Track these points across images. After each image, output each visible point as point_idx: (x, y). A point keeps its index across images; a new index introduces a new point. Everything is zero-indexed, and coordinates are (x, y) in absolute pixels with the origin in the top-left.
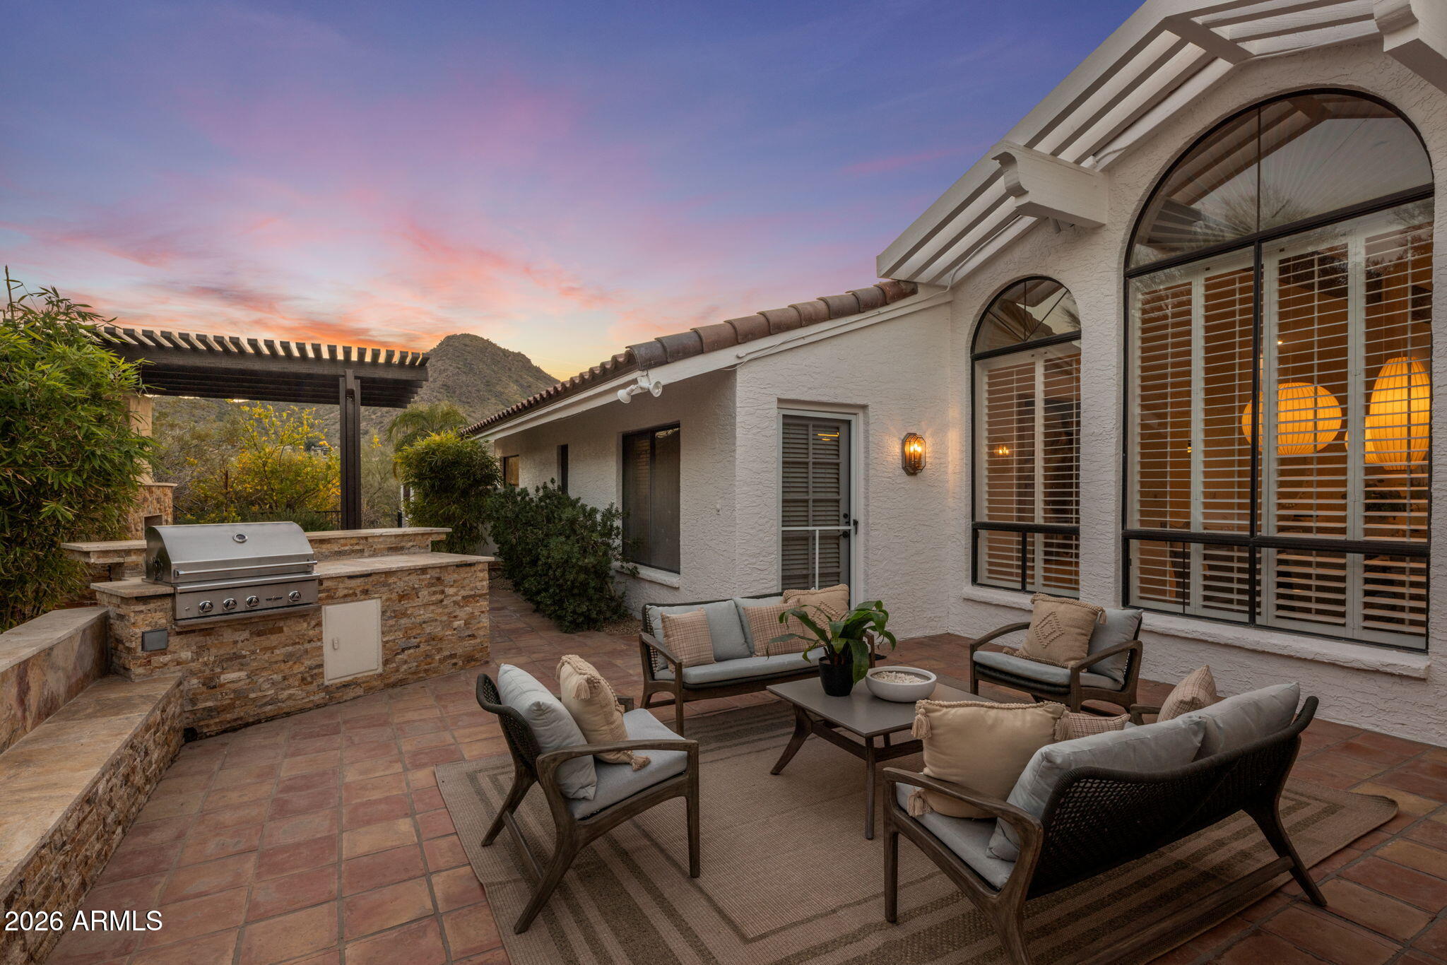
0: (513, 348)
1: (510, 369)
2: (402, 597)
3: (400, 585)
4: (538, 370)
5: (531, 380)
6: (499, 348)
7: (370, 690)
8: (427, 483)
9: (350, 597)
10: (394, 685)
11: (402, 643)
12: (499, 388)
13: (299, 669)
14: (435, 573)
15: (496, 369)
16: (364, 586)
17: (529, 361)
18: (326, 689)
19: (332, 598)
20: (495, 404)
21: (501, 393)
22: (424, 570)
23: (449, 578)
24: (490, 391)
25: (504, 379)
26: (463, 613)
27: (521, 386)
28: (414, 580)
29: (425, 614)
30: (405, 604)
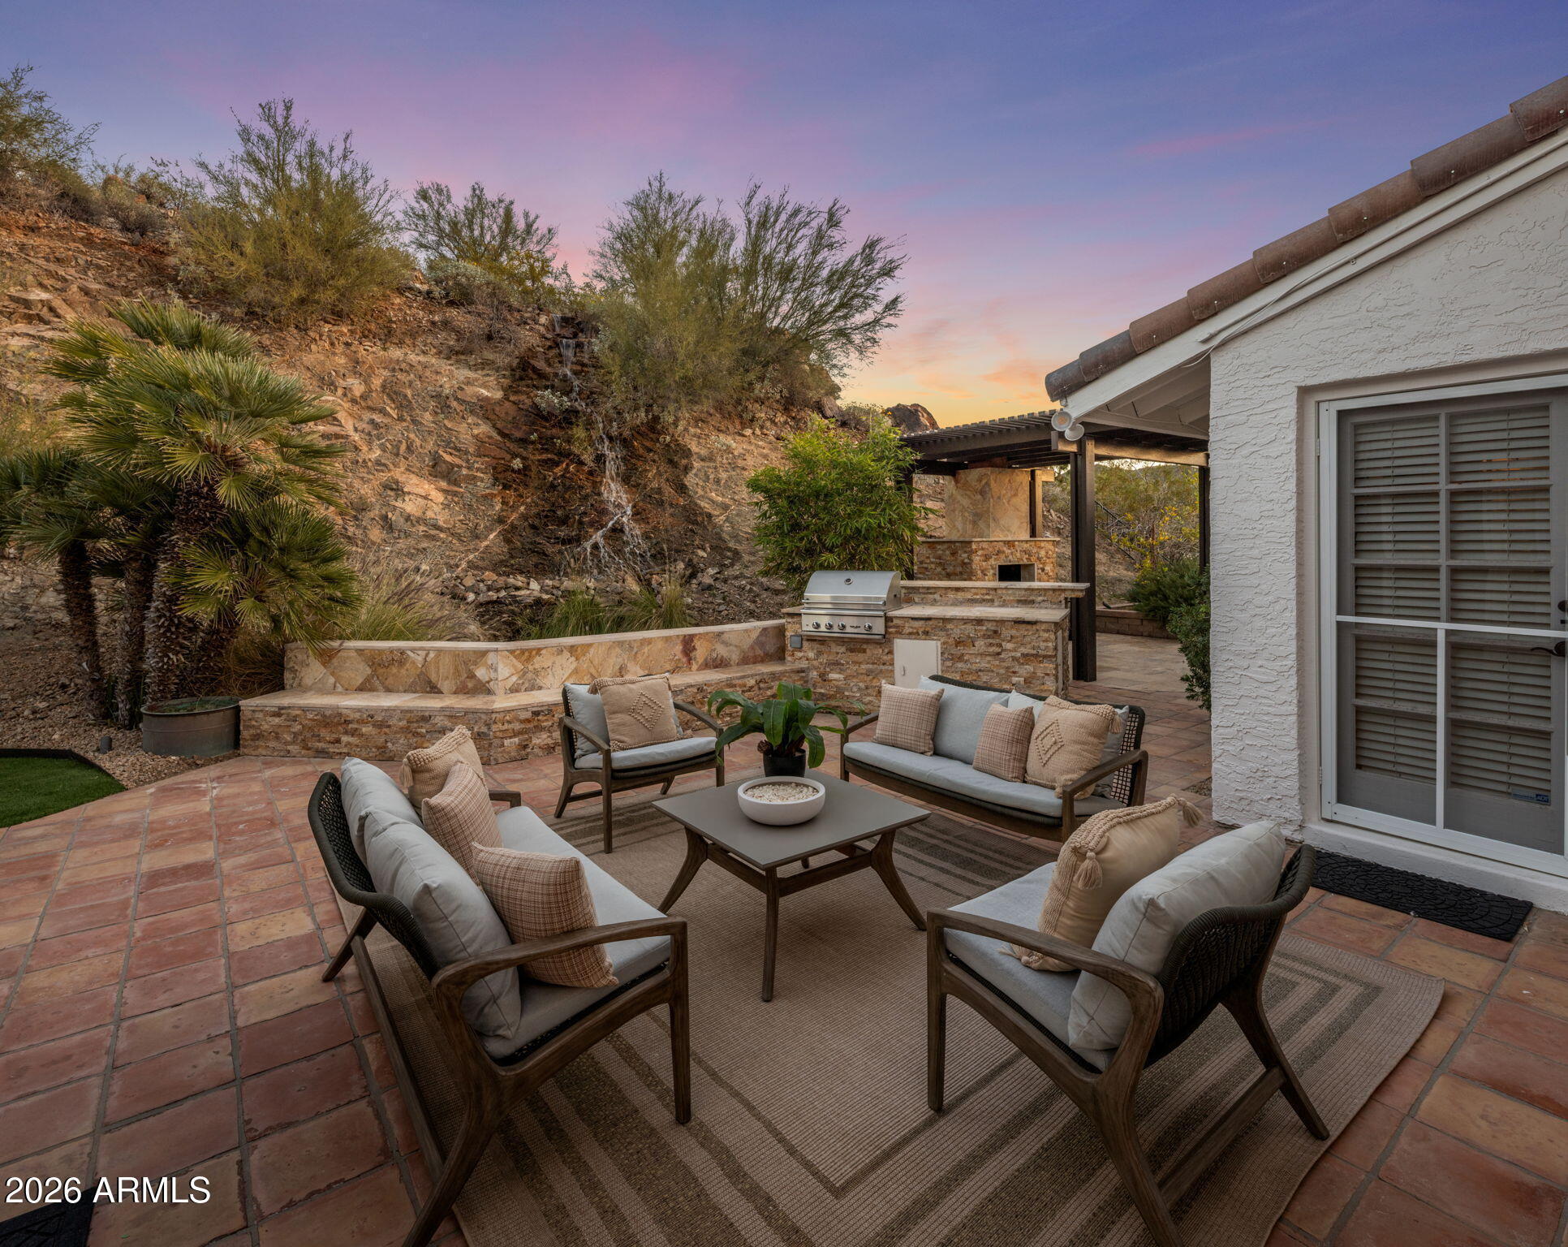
2: (958, 643)
3: (957, 631)
9: (915, 635)
16: (925, 627)
19: (900, 633)
22: (979, 621)
26: (1023, 670)
28: (970, 629)
29: (981, 663)
30: (961, 649)
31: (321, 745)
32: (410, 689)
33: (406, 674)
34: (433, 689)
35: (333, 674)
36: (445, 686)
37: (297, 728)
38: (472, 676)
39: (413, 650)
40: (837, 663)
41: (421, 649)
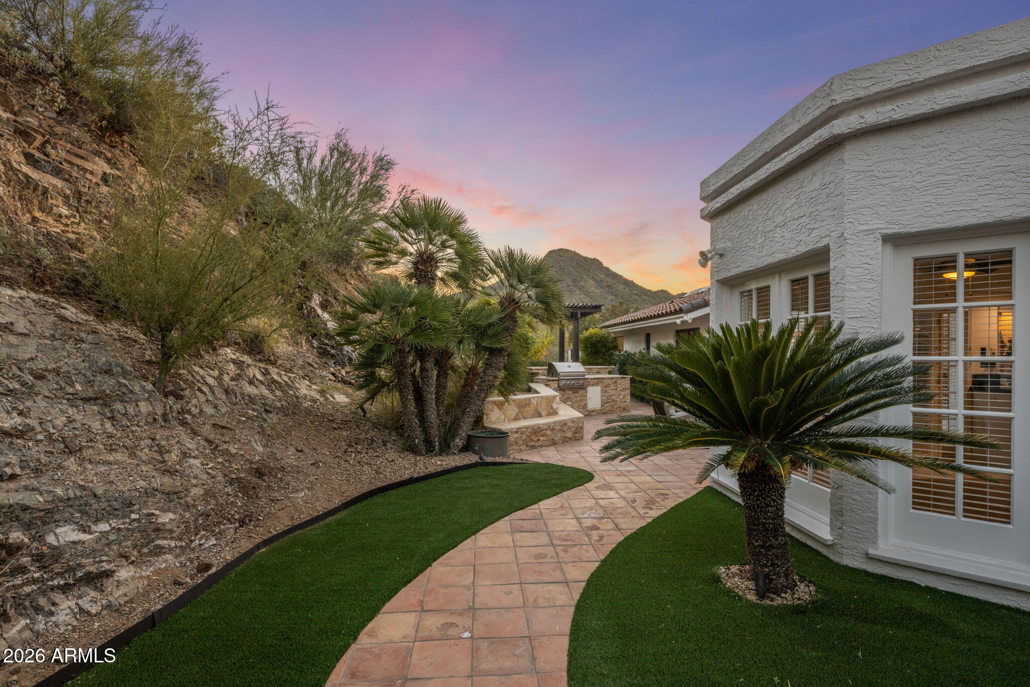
0: (591, 256)
1: (589, 270)
2: (606, 386)
3: (606, 383)
4: (607, 269)
5: (603, 276)
6: (582, 256)
7: (598, 413)
8: (589, 350)
9: (593, 385)
10: (604, 413)
11: (606, 401)
12: (581, 283)
13: (582, 404)
14: (615, 380)
15: (579, 271)
16: (598, 382)
17: (601, 263)
18: (588, 411)
19: (589, 385)
20: (579, 294)
21: (583, 287)
22: (612, 378)
23: (619, 382)
24: (576, 286)
25: (585, 277)
26: (623, 394)
27: (596, 281)
28: (609, 381)
29: (612, 393)
30: (607, 389)
31: (533, 443)
32: (532, 417)
33: (530, 410)
34: (540, 415)
35: (504, 414)
36: (543, 413)
37: (524, 437)
38: (552, 407)
39: (533, 398)
40: (569, 398)
41: (536, 397)
